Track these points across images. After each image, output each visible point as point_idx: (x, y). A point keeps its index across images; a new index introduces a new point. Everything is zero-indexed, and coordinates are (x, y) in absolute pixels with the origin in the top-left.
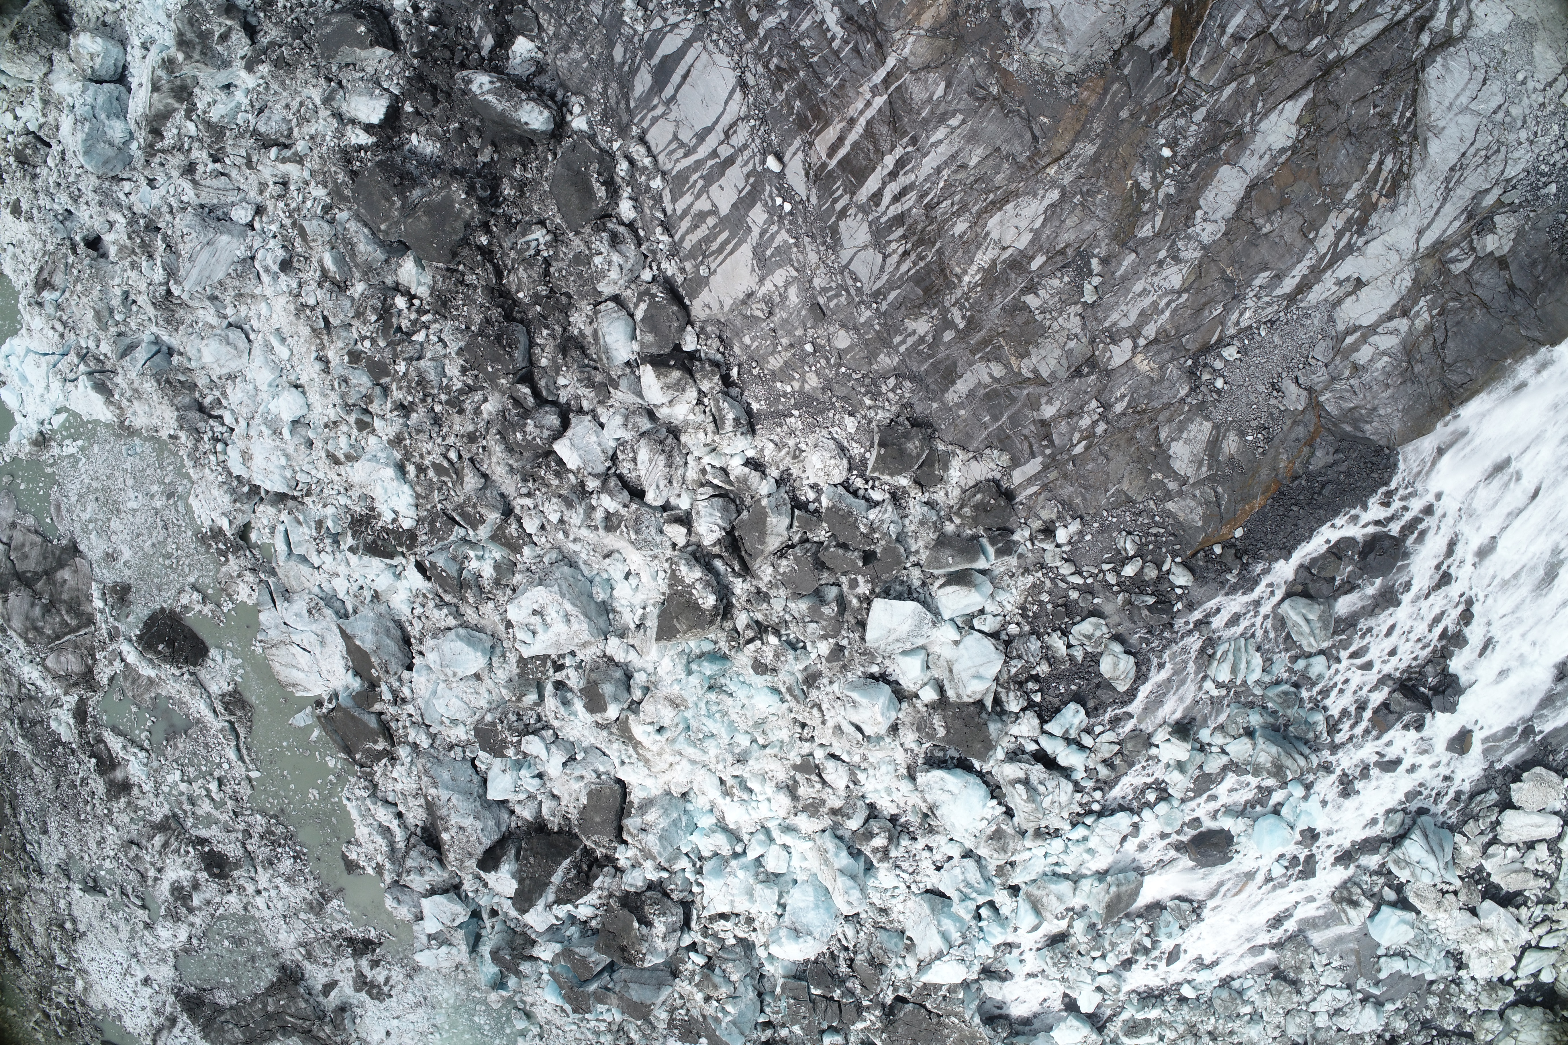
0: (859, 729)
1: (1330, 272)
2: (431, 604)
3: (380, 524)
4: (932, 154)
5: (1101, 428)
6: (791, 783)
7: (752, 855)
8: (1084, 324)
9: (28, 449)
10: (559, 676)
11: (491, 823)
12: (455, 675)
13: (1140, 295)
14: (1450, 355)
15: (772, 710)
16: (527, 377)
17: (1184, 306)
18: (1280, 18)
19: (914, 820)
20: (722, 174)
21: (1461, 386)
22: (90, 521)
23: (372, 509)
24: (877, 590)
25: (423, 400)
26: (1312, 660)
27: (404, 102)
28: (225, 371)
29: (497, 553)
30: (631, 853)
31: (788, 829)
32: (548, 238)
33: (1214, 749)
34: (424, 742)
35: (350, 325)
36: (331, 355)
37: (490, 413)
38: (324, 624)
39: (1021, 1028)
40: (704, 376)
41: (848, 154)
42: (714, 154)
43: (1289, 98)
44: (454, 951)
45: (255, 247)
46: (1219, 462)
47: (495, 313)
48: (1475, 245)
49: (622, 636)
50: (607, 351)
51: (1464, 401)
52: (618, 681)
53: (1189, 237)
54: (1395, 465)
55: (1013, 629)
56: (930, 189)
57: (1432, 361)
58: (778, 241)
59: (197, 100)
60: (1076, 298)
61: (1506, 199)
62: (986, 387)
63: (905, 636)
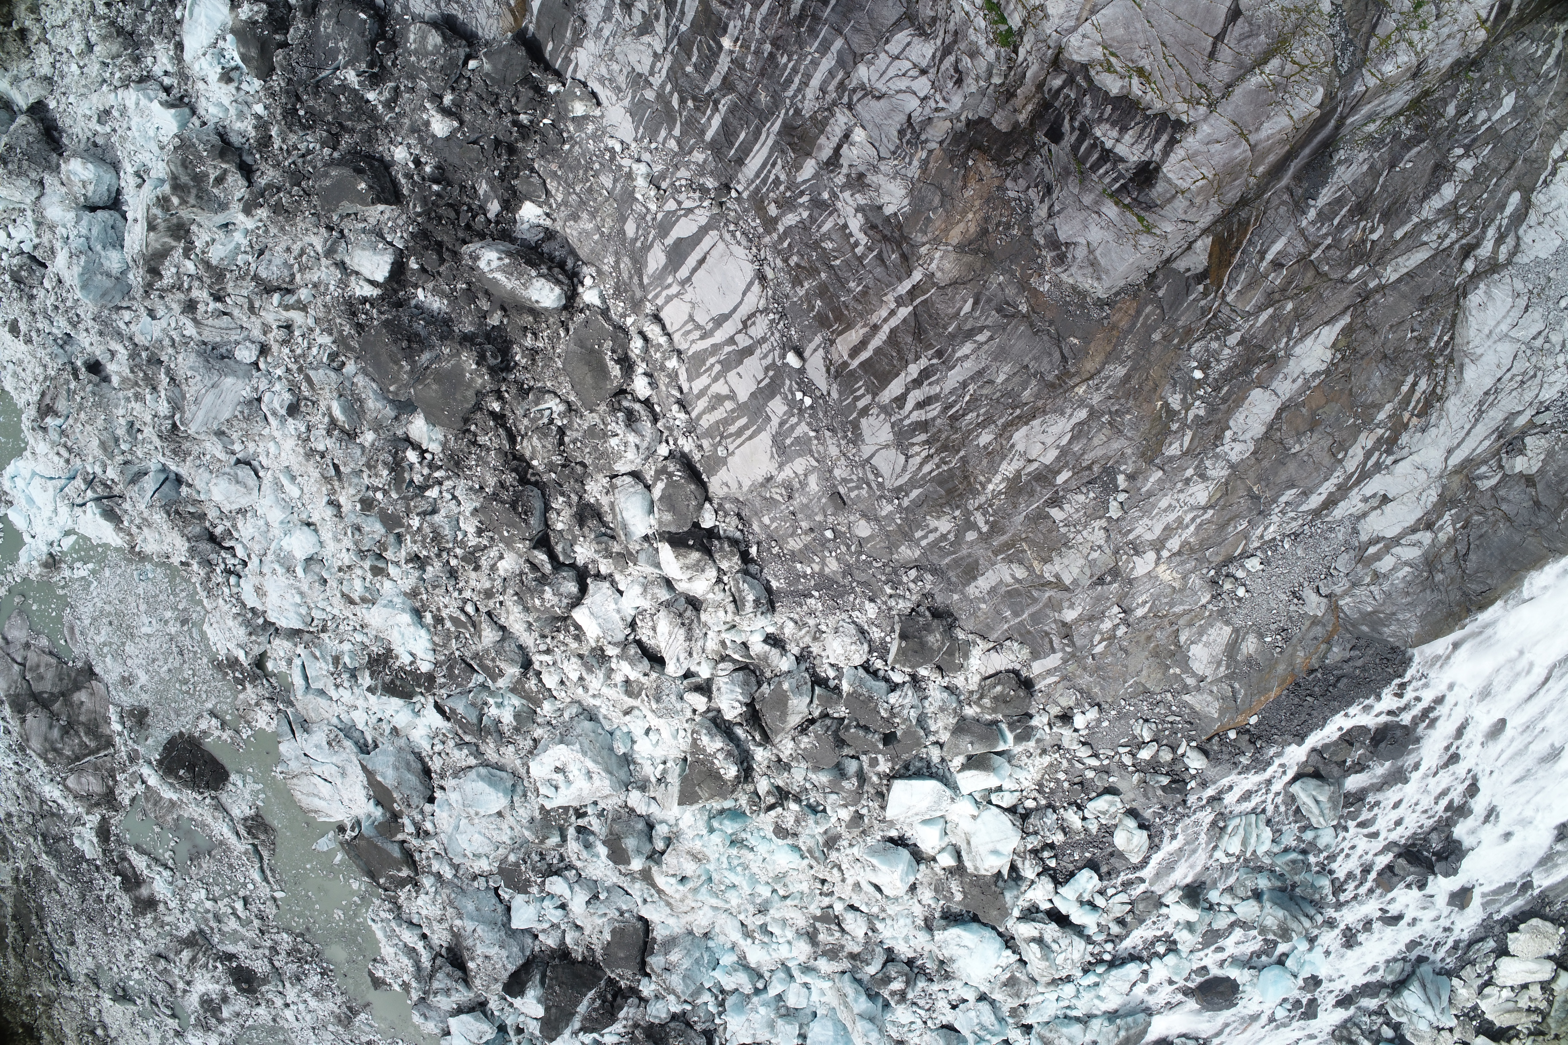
0: (878, 888)
1: (1356, 490)
2: (451, 743)
3: (398, 664)
4: (958, 368)
5: (1122, 631)
6: (811, 930)
7: (772, 992)
8: (1109, 536)
9: (38, 570)
10: (581, 822)
11: (515, 950)
12: (477, 814)
13: (1165, 511)
14: (1470, 566)
15: (792, 866)
16: (543, 542)
17: (1209, 522)
18: (1322, 247)
19: (931, 966)
20: (741, 362)
21: (1480, 595)
22: (105, 645)
23: (389, 650)
24: (897, 770)
25: (438, 555)
26: (1320, 832)
27: (409, 258)
28: (235, 507)
29: (516, 702)
30: (653, 987)
31: (806, 969)
32: (562, 408)
33: (1222, 908)
34: (448, 873)
35: (361, 470)
36: (342, 500)
38: (344, 755)
40: (724, 557)
41: (871, 358)
42: (731, 341)
43: (1327, 323)
45: (261, 388)
46: (1237, 662)
47: (510, 478)
48: (1504, 462)
49: (643, 788)
50: (625, 527)
51: (1482, 607)
52: (640, 833)
54: (1411, 659)
55: (1030, 804)
56: (955, 401)
57: (1453, 571)
58: (798, 432)
59: (194, 238)
60: (1101, 513)
61: (1538, 420)
62: (1007, 586)
63: (924, 810)
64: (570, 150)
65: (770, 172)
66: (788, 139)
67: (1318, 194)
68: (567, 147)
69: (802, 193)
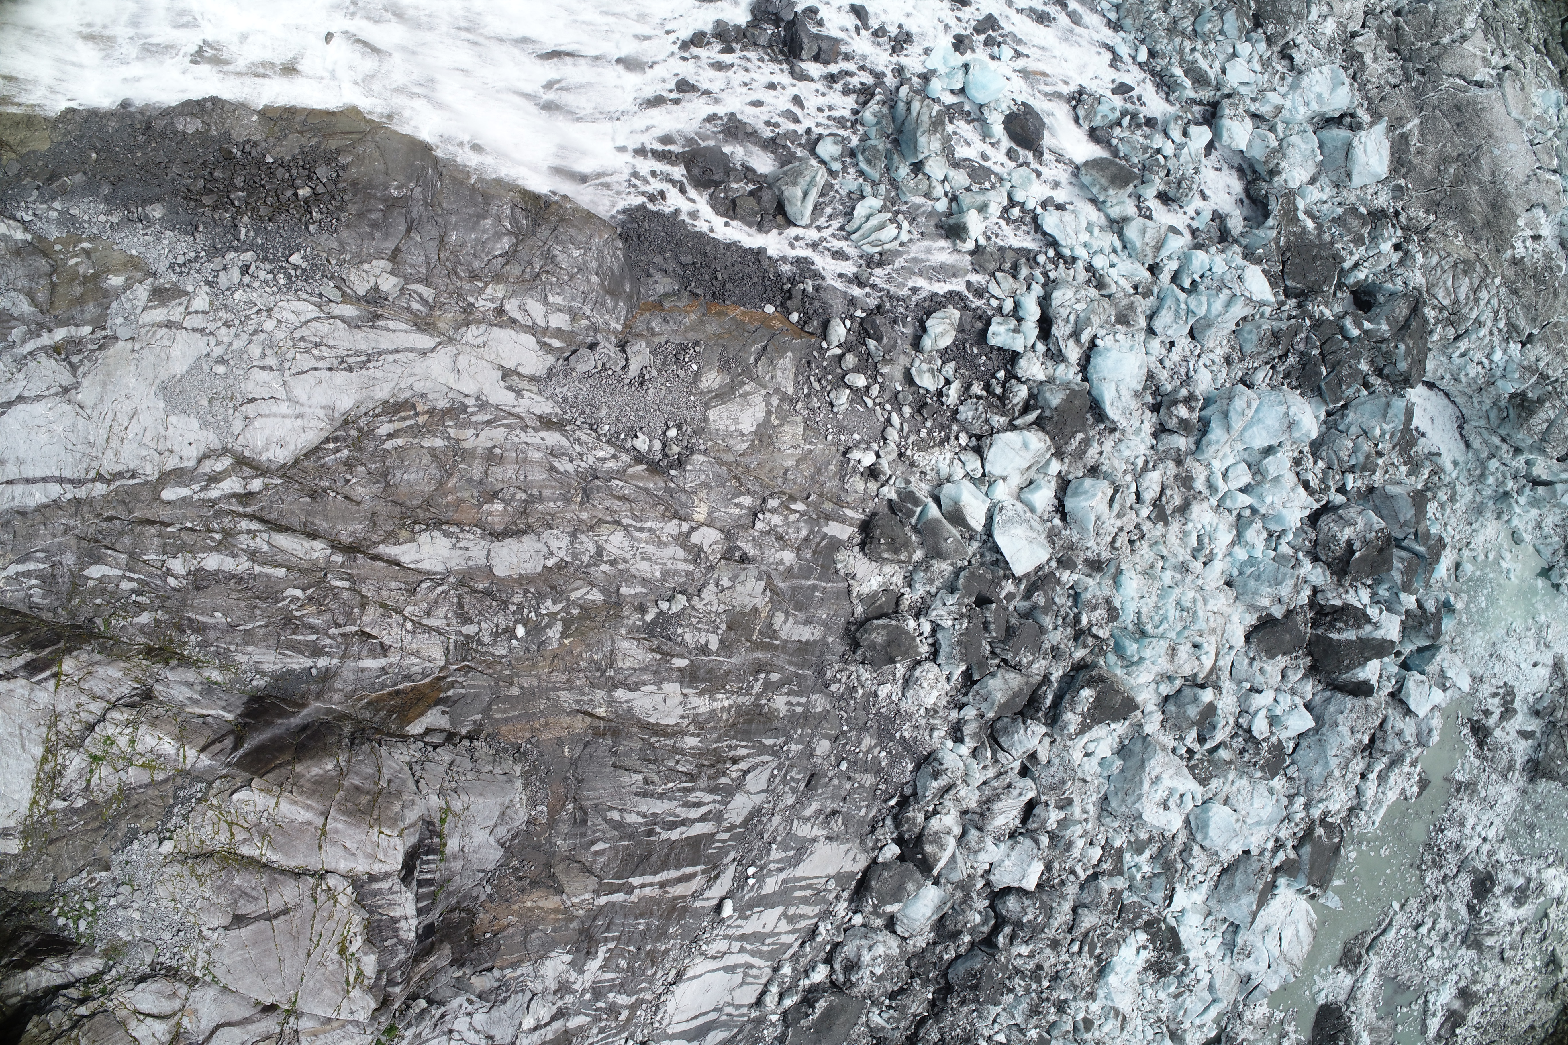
1: (517, 410)
2: (1191, 874)
4: (652, 811)
5: (773, 503)
6: (1177, 516)
7: (1246, 500)
8: (703, 586)
10: (1196, 747)
11: (1332, 708)
12: (1237, 820)
13: (650, 559)
14: (506, 243)
16: (988, 943)
17: (634, 517)
18: (342, 630)
19: (1147, 395)
20: (754, 934)
21: (526, 210)
23: (1145, 969)
24: (1001, 573)
26: (827, 158)
30: (1300, 595)
31: (1211, 487)
33: (948, 188)
34: (1299, 803)
39: (1248, 172)
40: (915, 825)
41: (687, 865)
42: (742, 950)
43: (398, 564)
44: (1444, 665)
46: (732, 381)
47: (953, 1002)
48: (398, 294)
49: (1141, 726)
50: (939, 908)
51: (535, 196)
52: (1179, 706)
53: (575, 556)
54: (624, 211)
55: (963, 439)
56: (679, 790)
57: (523, 255)
58: (779, 856)
60: (688, 611)
61: (336, 295)
62: (796, 617)
63: (1025, 525)
67: (303, 670)
69: (597, 1010)
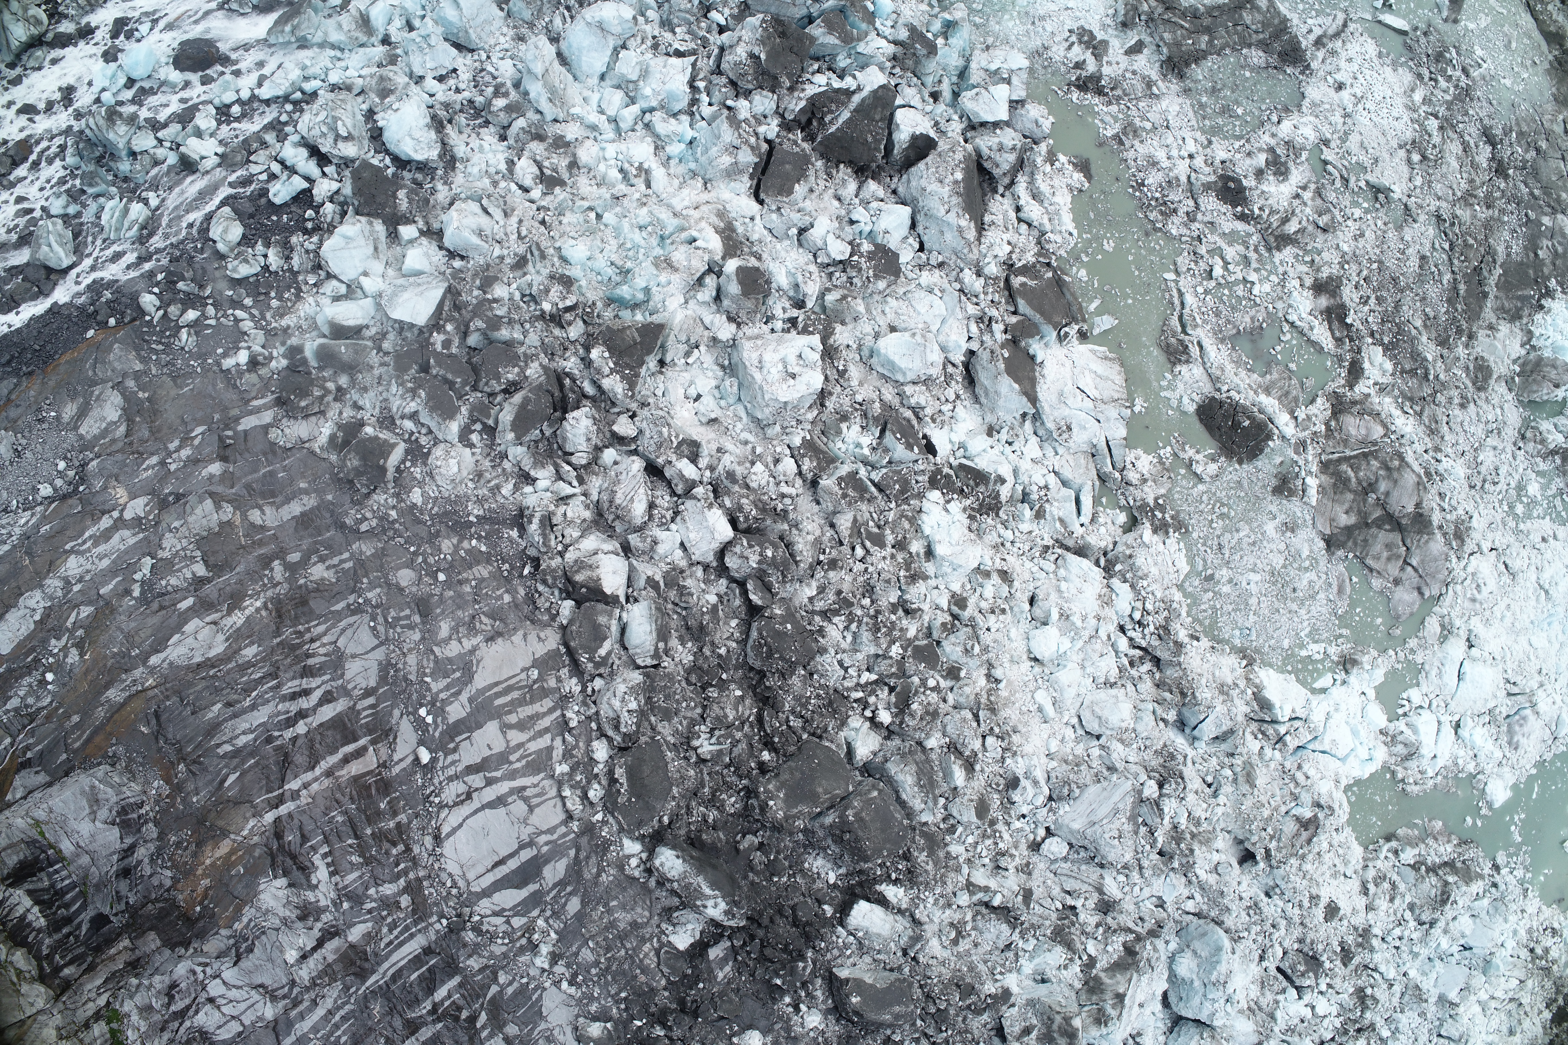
0: (484, 210)
2: (929, 412)
3: (968, 502)
4: (255, 724)
5: (174, 445)
6: (574, 172)
7: (635, 109)
8: (160, 540)
9: (1366, 659)
10: (795, 313)
11: (914, 184)
12: (915, 336)
13: (106, 556)
15: (572, 242)
16: (753, 611)
17: (72, 539)
20: (485, 760)
22: (1306, 569)
23: (971, 518)
24: (423, 335)
25: (878, 612)
27: (833, 916)
28: (1115, 692)
29: (838, 447)
30: (764, 129)
31: (590, 128)
32: (695, 743)
34: (968, 276)
35: (955, 707)
36: (982, 683)
37: (808, 585)
38: (1056, 414)
40: (554, 570)
41: (343, 745)
42: (490, 782)
44: (984, 64)
45: (1045, 810)
46: (84, 397)
47: (774, 683)
49: (715, 339)
52: (726, 297)
55: (312, 280)
56: (267, 693)
58: (443, 683)
59: (1080, 975)
60: (160, 564)
62: (272, 504)
63: (412, 289)
64: (620, 991)
65: (397, 937)
66: (367, 965)
68: (623, 995)
69: (370, 912)
